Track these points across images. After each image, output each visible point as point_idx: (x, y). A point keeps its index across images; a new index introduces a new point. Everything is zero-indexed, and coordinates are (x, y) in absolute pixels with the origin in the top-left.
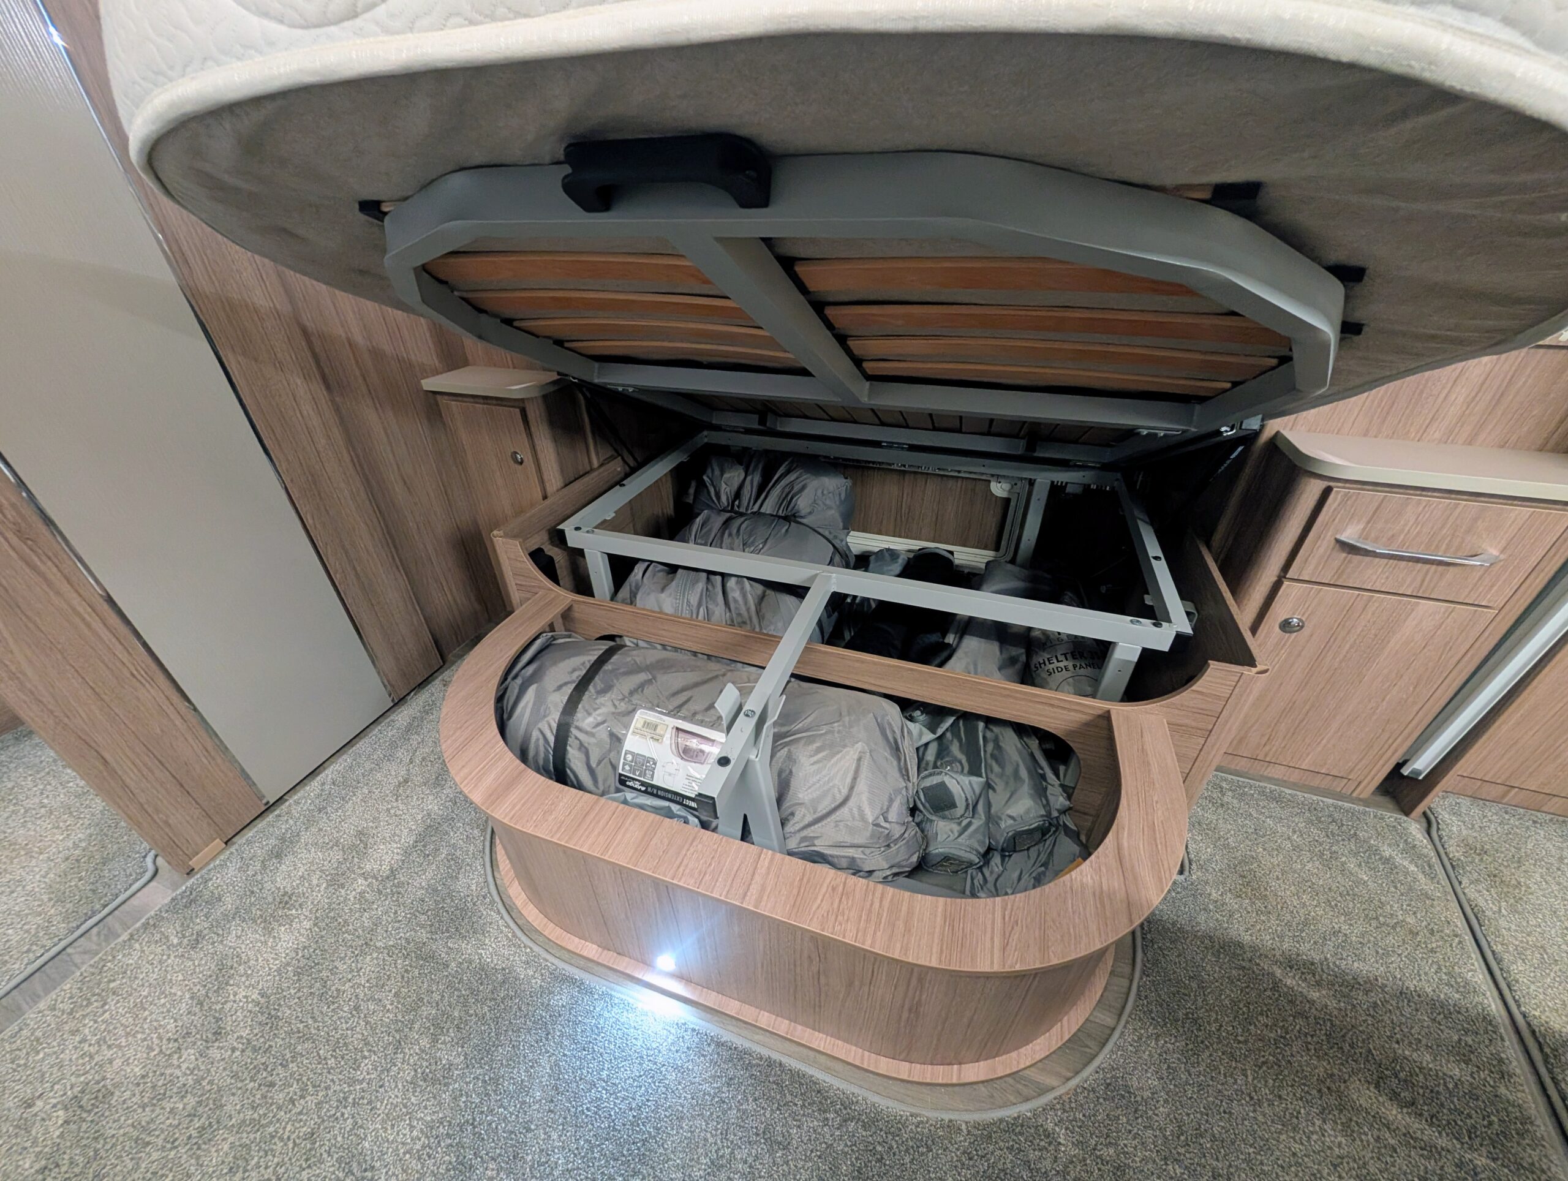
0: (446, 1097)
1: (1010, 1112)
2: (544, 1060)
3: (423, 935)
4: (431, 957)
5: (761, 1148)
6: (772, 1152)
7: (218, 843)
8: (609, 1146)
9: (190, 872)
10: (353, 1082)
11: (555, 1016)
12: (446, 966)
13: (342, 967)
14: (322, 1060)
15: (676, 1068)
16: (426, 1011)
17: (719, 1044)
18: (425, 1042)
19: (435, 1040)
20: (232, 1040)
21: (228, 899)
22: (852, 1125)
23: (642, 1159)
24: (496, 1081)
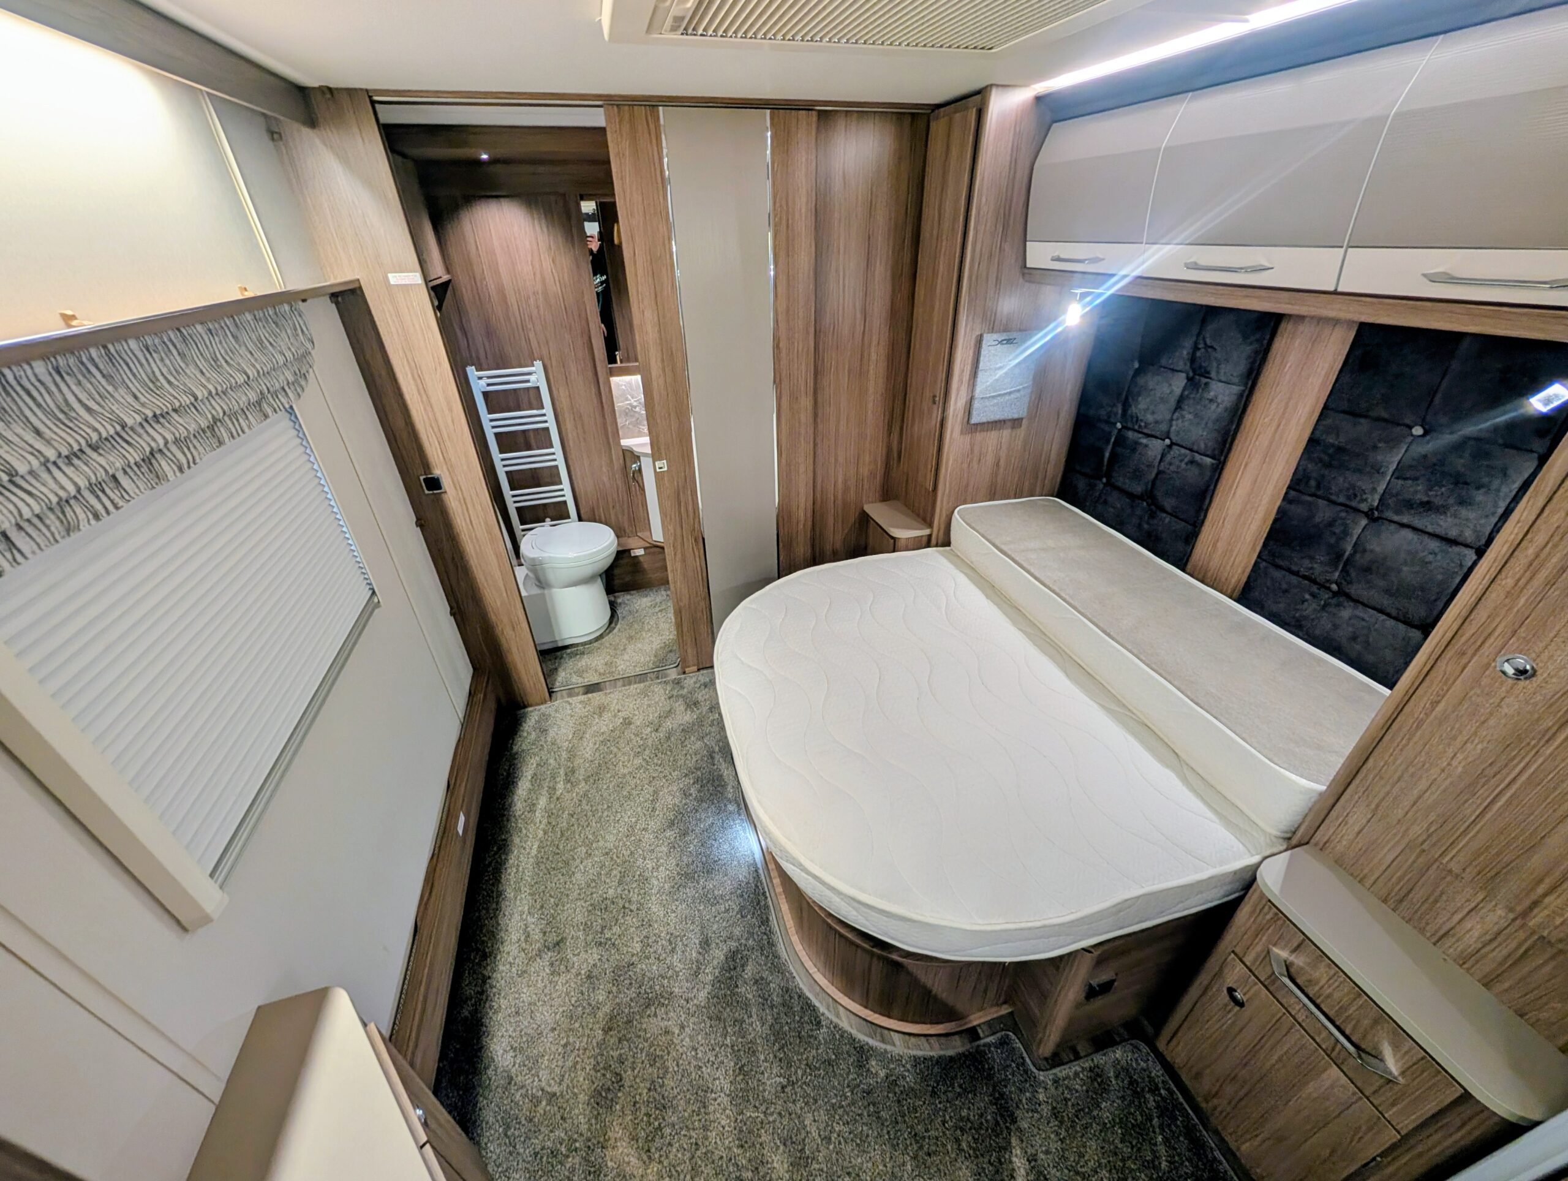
0: (684, 801)
1: (817, 1004)
2: (711, 819)
3: (717, 749)
4: (712, 758)
5: (737, 909)
6: (737, 913)
7: (695, 668)
8: (704, 859)
9: (684, 673)
10: (670, 774)
11: (725, 811)
12: (714, 765)
13: (692, 738)
14: (669, 761)
15: (739, 862)
16: (699, 773)
17: (756, 871)
18: (692, 782)
19: (694, 783)
20: (658, 735)
21: (685, 690)
22: (765, 937)
23: (708, 872)
24: (697, 811)
